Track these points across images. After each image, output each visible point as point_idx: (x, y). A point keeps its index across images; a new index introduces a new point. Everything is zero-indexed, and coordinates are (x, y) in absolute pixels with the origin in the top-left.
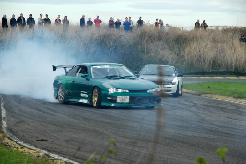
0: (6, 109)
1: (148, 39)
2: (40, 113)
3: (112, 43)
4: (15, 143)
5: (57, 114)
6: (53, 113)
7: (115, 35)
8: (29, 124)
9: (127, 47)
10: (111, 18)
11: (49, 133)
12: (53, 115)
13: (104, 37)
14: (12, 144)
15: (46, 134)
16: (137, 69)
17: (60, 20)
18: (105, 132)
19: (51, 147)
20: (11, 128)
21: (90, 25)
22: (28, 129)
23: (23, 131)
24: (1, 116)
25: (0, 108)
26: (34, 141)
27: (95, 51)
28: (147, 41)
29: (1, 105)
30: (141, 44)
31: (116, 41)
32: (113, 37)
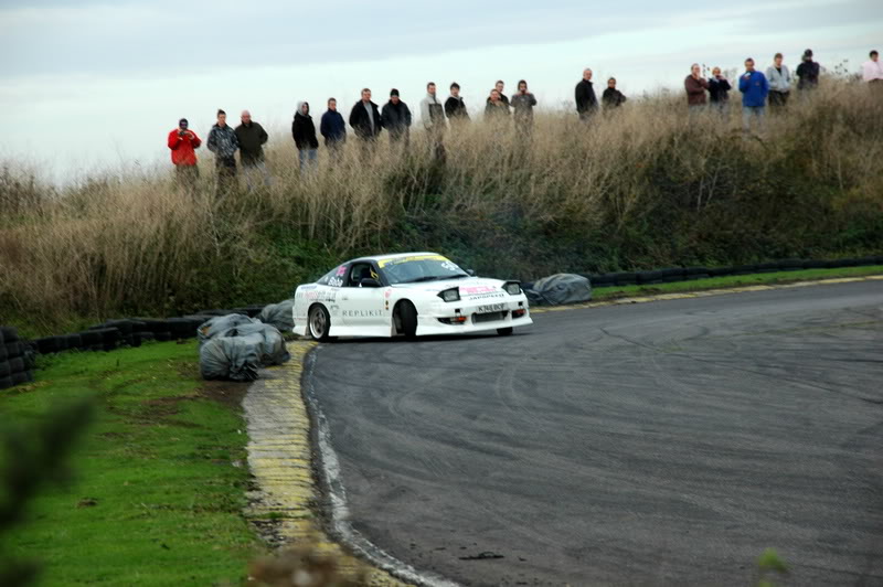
0: (338, 448)
1: (844, 131)
2: (461, 452)
3: (703, 161)
4: (384, 573)
5: (524, 450)
6: (510, 449)
7: (713, 132)
8: (426, 500)
9: (766, 170)
10: (695, 69)
11: (502, 528)
12: (512, 458)
13: (672, 142)
14: (376, 581)
15: (492, 533)
16: (811, 250)
17: (504, 99)
18: (717, 508)
19: (521, 579)
20: (365, 518)
21: (613, 105)
22: (425, 518)
23: (407, 528)
24: (325, 478)
25: (318, 449)
26: (454, 561)
27: (643, 201)
28: (843, 138)
29: (317, 436)
30: (818, 152)
31: (719, 154)
32: (708, 138)
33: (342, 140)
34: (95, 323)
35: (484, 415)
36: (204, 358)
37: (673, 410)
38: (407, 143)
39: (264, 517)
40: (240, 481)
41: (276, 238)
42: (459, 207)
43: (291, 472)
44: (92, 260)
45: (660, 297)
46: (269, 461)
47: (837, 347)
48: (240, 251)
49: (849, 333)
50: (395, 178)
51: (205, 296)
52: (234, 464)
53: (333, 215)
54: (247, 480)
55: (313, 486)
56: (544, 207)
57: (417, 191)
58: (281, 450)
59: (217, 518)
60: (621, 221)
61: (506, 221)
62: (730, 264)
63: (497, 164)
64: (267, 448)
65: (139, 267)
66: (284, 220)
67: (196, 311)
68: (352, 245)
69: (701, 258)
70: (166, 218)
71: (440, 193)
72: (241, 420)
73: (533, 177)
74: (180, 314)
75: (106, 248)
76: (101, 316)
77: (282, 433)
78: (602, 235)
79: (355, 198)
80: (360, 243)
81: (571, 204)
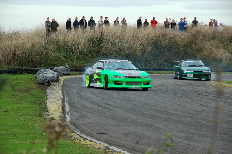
0: (69, 104)
1: (202, 38)
2: (100, 108)
3: (167, 42)
4: (77, 135)
5: (116, 109)
6: (112, 108)
7: (170, 35)
8: (90, 118)
9: (182, 46)
10: (167, 19)
11: (108, 127)
12: (112, 110)
13: (160, 36)
14: (75, 137)
15: (105, 128)
17: (118, 22)
18: (162, 127)
19: (111, 140)
20: (74, 121)
21: (146, 26)
22: (89, 123)
23: (84, 125)
24: (65, 111)
25: (64, 104)
26: (95, 134)
27: (151, 50)
28: (202, 40)
29: (65, 100)
30: (195, 43)
31: (171, 41)
32: (169, 37)
33: (78, 28)
34: (12, 68)
35: (106, 99)
36: (38, 78)
37: (153, 102)
38: (94, 30)
39: (49, 119)
40: (44, 110)
41: (59, 51)
42: (106, 48)
43: (57, 108)
44: (13, 52)
45: (153, 75)
46: (52, 105)
47: (195, 91)
48: (50, 53)
49: (198, 88)
50: (90, 39)
51: (40, 63)
52: (43, 105)
53: (74, 46)
54: (46, 109)
55: (62, 112)
56: (127, 50)
57: (95, 42)
58: (55, 103)
59: (37, 118)
60: (145, 55)
61: (117, 52)
62: (171, 68)
63: (116, 38)
64: (52, 102)
65: (24, 55)
66: (62, 46)
67: (37, 67)
68: (78, 54)
69: (164, 66)
70: (32, 43)
71: (101, 44)
72: (46, 95)
73: (125, 42)
74: (34, 67)
75: (16, 49)
76: (14, 66)
77: (56, 99)
78: (140, 58)
79: (80, 43)
80: (80, 54)
81: (133, 50)
